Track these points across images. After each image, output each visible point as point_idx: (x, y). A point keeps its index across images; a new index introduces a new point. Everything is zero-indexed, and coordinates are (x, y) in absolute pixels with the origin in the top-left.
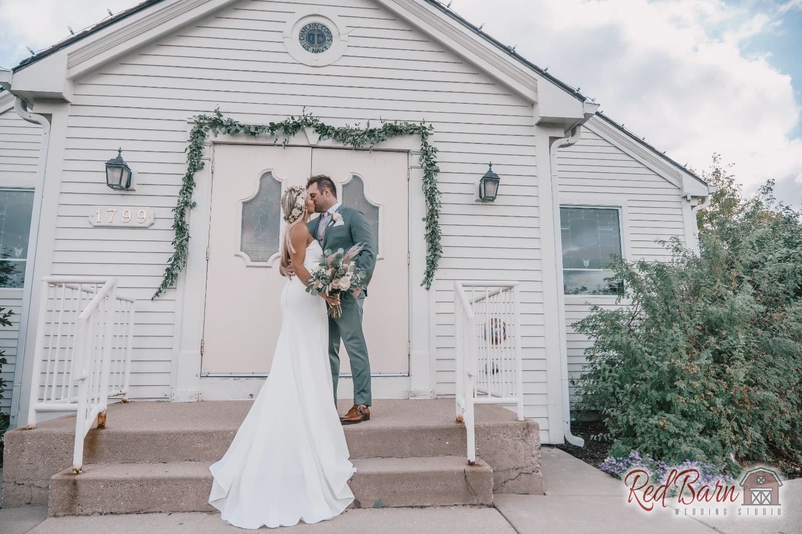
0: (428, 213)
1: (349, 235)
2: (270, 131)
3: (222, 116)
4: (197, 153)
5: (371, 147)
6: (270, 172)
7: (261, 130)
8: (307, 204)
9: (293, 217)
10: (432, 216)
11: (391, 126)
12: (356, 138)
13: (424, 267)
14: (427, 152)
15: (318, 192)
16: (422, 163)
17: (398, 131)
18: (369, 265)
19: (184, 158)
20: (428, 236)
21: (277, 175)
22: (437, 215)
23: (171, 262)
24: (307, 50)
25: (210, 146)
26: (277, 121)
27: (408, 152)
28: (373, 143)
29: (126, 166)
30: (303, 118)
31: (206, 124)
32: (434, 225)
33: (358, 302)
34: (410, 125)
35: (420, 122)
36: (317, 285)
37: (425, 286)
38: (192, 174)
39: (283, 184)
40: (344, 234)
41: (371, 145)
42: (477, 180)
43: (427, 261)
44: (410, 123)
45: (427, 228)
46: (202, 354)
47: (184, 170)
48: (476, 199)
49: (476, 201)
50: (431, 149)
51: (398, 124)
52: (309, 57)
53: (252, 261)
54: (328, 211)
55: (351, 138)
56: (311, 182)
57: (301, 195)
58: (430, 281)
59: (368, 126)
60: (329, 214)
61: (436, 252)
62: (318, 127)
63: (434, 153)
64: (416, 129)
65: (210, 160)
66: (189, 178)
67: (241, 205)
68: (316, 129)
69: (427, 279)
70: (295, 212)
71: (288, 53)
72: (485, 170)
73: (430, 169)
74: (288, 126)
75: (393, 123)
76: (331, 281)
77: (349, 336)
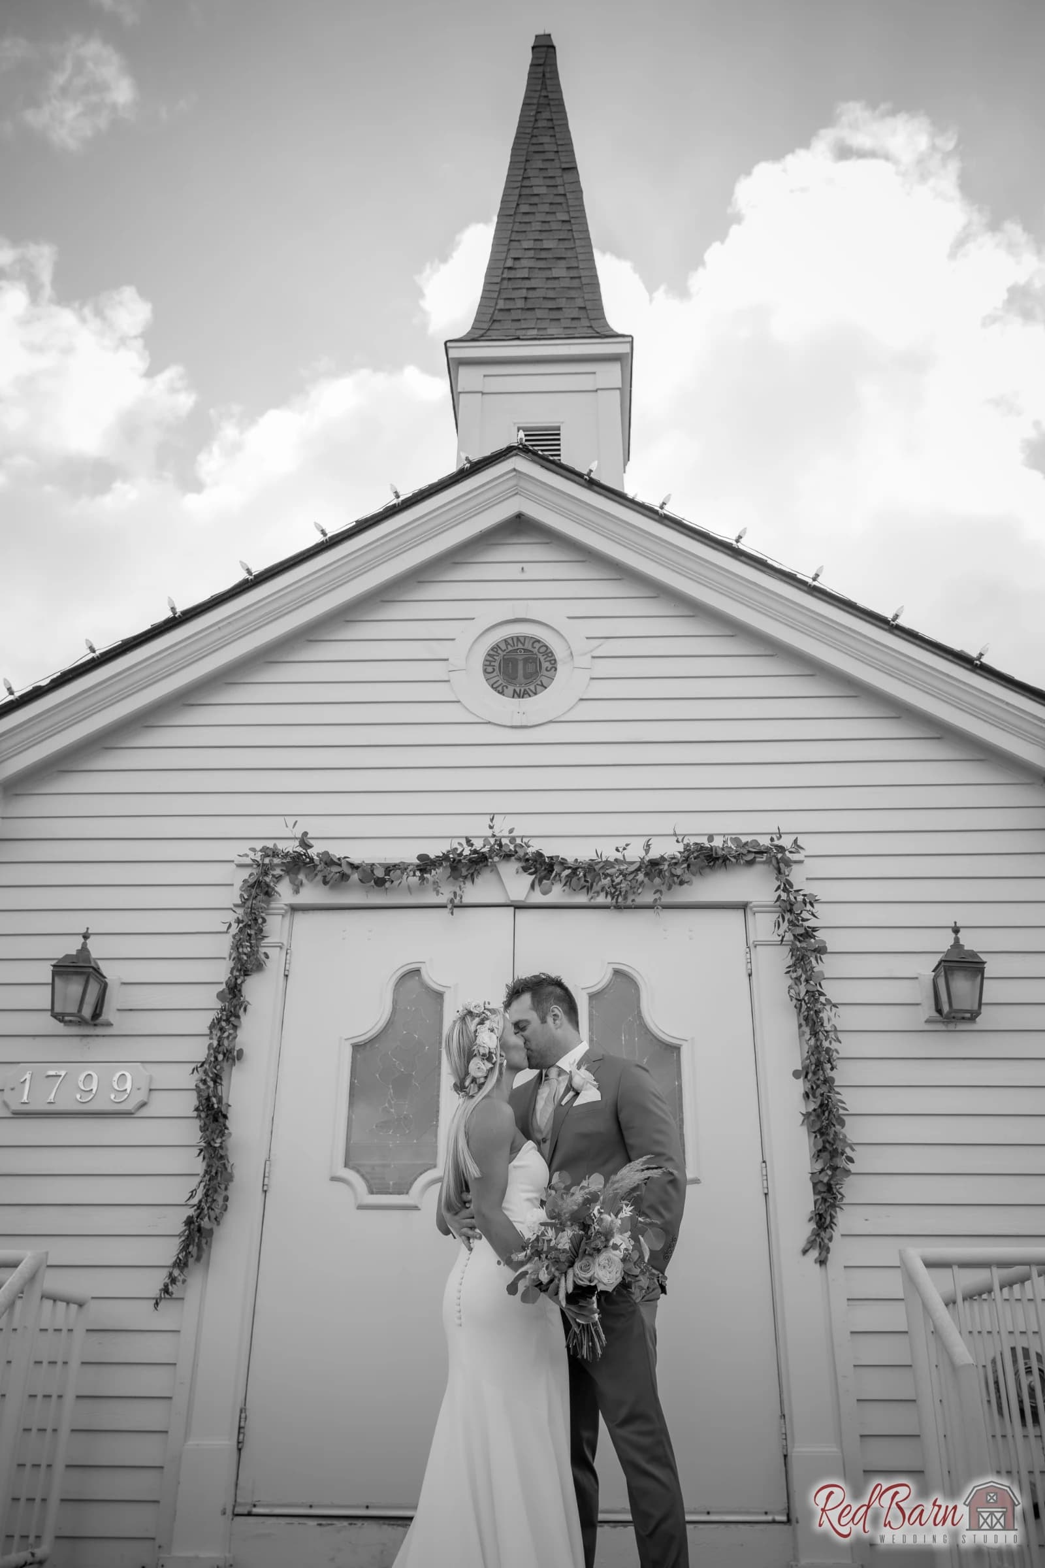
0: (808, 1058)
1: (614, 1128)
2: (418, 873)
3: (310, 847)
4: (252, 932)
5: (656, 900)
6: (418, 971)
7: (399, 872)
8: (504, 1045)
9: (474, 1080)
10: (819, 1064)
11: (700, 848)
12: (617, 880)
13: (807, 1202)
14: (791, 905)
15: (533, 1016)
16: (781, 932)
17: (718, 859)
18: (668, 1209)
19: (223, 946)
20: (812, 1118)
21: (434, 977)
22: (829, 1061)
23: (195, 1201)
24: (502, 693)
25: (283, 916)
26: (435, 850)
27: (743, 907)
28: (661, 892)
29: (97, 970)
30: (492, 841)
31: (277, 865)
32: (824, 1089)
33: (644, 1311)
34: (746, 844)
35: (769, 837)
36: (537, 1272)
37: (814, 1254)
38: (239, 981)
39: (447, 998)
40: (603, 1125)
41: (657, 896)
42: (925, 968)
43: (815, 1185)
44: (744, 839)
45: (807, 1095)
46: (239, 1450)
47: (222, 972)
48: (927, 1017)
49: (927, 1021)
50: (800, 898)
51: (718, 842)
52: (505, 707)
53: (371, 1192)
54: (557, 1064)
55: (606, 882)
56: (515, 992)
57: (487, 1023)
58: (826, 1241)
59: (647, 851)
60: (561, 1072)
61: (834, 1159)
62: (527, 860)
63: (809, 907)
64: (761, 853)
65: (281, 947)
66: (233, 995)
67: (348, 1052)
68: (524, 864)
69: (818, 1235)
70: (478, 1067)
71: (458, 702)
72: (945, 942)
73: (804, 945)
74: (460, 861)
75: (704, 841)
76: (572, 1264)
77: (623, 1413)
